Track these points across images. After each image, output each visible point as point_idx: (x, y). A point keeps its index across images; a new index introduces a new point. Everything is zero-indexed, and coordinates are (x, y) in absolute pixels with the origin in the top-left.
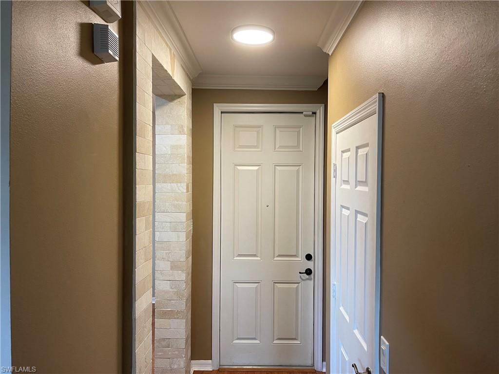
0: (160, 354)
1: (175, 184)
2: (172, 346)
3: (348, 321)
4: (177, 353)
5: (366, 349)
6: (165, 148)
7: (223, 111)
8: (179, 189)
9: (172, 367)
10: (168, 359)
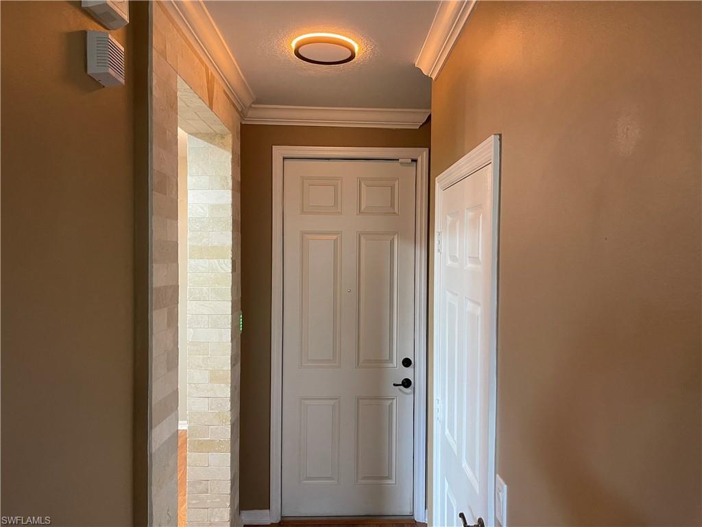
0: (194, 502)
1: (216, 261)
2: (211, 491)
3: (456, 453)
4: (218, 500)
5: (478, 492)
6: (202, 208)
7: (285, 156)
8: (221, 267)
9: (212, 520)
10: (206, 510)
